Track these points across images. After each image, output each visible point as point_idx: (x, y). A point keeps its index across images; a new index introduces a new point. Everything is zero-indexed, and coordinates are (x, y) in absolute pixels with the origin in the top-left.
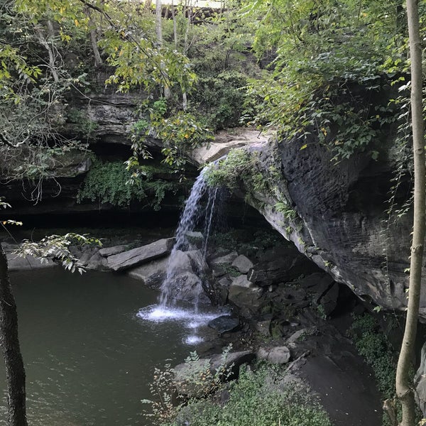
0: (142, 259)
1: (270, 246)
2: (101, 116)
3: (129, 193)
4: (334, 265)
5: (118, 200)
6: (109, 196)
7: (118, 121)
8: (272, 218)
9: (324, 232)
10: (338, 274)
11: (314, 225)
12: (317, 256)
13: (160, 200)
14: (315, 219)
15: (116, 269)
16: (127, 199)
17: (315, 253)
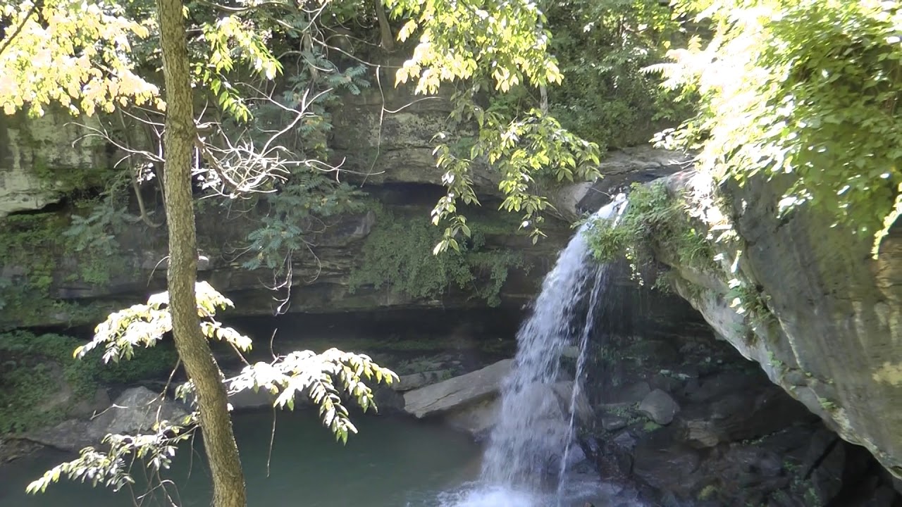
0: (468, 397)
1: (713, 372)
2: (391, 135)
3: (443, 271)
4: (840, 406)
5: (421, 286)
6: (404, 279)
7: (422, 142)
8: (717, 315)
9: (818, 341)
10: (846, 424)
11: (797, 328)
12: (804, 389)
13: (498, 284)
14: (800, 316)
15: (419, 415)
16: (439, 284)
17: (802, 384)
